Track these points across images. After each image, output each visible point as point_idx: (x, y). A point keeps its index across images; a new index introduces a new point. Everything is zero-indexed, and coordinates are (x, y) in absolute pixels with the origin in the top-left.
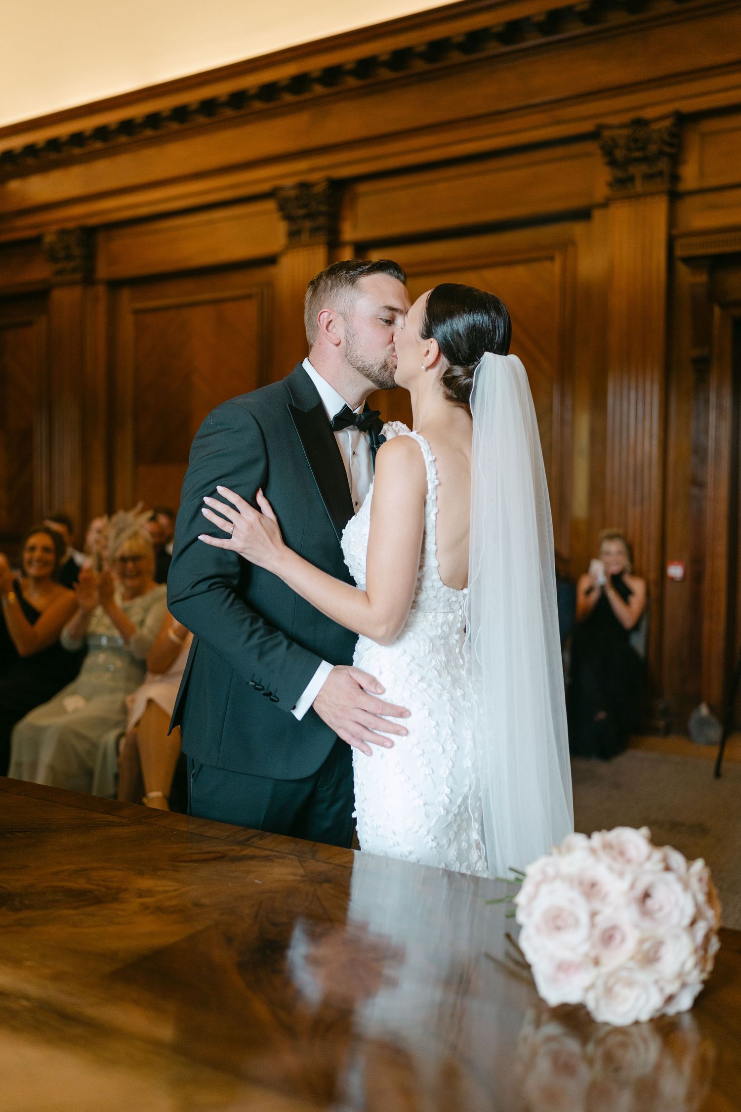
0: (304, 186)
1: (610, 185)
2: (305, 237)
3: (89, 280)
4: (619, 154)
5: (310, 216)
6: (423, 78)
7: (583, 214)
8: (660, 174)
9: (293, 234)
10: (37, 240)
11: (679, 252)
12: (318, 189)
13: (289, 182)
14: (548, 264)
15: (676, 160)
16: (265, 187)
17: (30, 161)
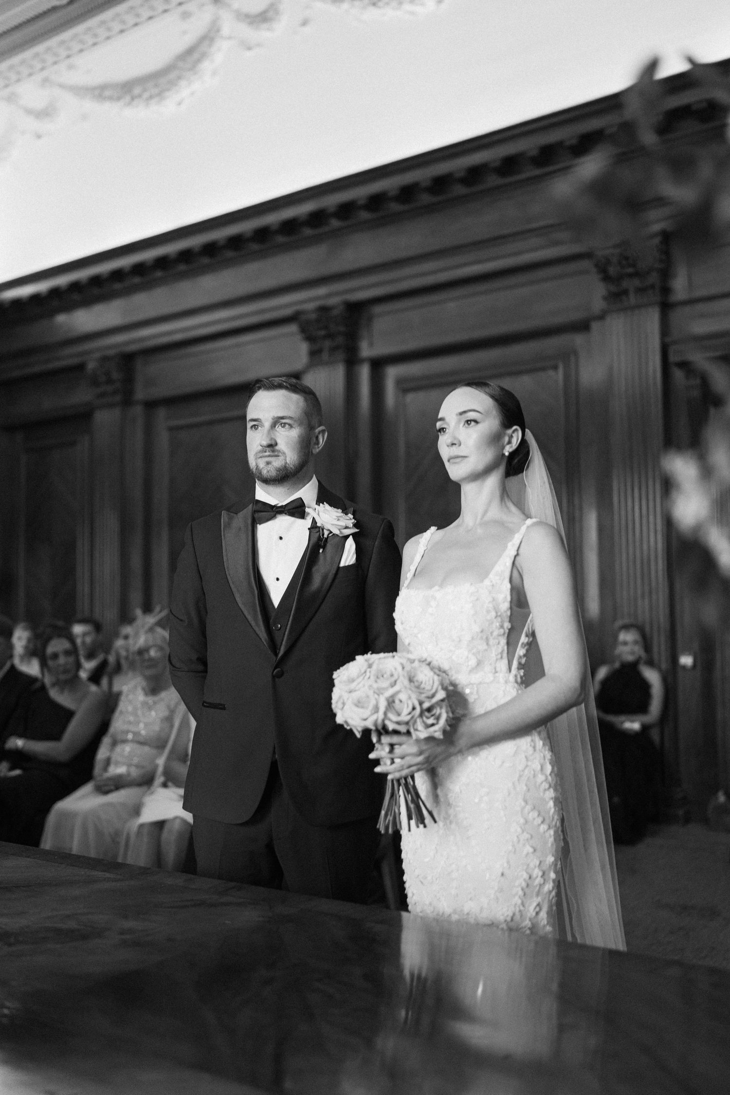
0: (324, 310)
1: (605, 298)
2: (325, 356)
3: (127, 401)
4: (612, 271)
5: (330, 336)
6: (430, 209)
7: (582, 326)
8: (652, 287)
9: (314, 354)
10: (81, 367)
11: (673, 358)
12: (335, 312)
13: (311, 306)
14: (551, 373)
15: (666, 274)
16: (288, 312)
17: (76, 296)
